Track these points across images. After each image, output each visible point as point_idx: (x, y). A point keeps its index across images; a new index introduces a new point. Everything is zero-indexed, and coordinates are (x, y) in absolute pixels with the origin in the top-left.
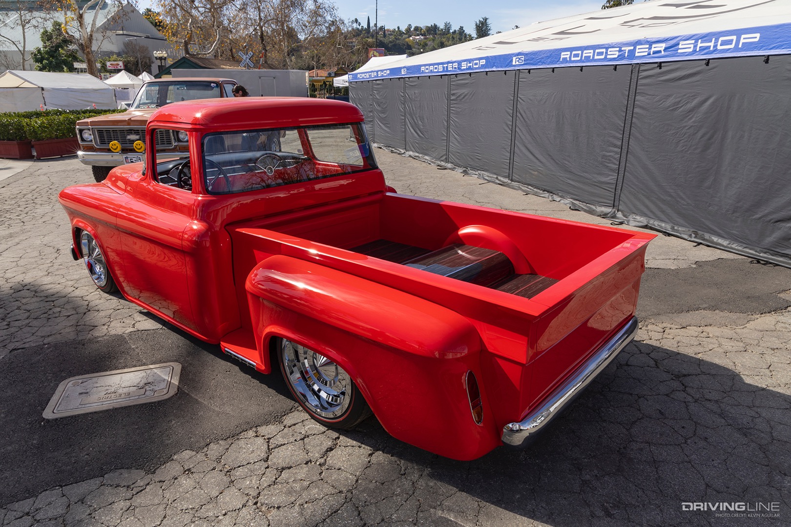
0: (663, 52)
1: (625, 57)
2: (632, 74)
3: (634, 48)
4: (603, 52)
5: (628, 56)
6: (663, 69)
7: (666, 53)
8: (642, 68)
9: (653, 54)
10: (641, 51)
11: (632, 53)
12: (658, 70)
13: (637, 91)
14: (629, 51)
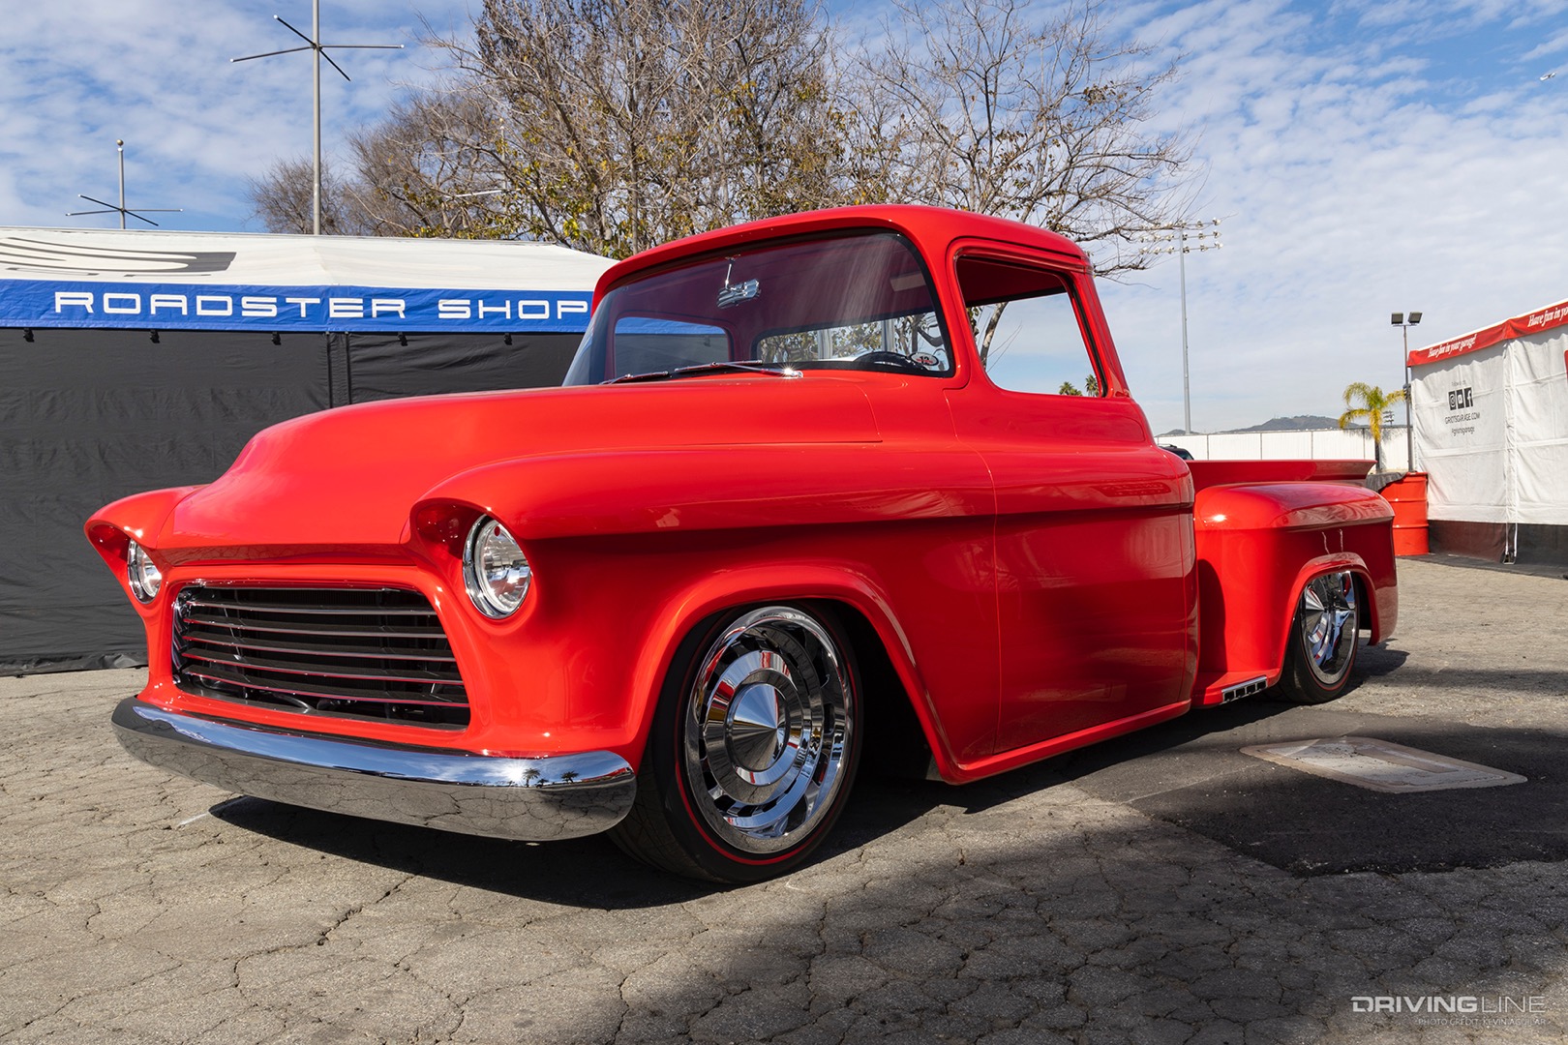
0: (402, 316)
1: (300, 316)
2: (329, 351)
3: (323, 301)
4: (225, 303)
5: (307, 315)
6: (411, 346)
7: (412, 318)
8: (354, 342)
9: (378, 316)
10: (342, 310)
11: (319, 312)
12: (398, 348)
13: (353, 386)
14: (309, 306)
